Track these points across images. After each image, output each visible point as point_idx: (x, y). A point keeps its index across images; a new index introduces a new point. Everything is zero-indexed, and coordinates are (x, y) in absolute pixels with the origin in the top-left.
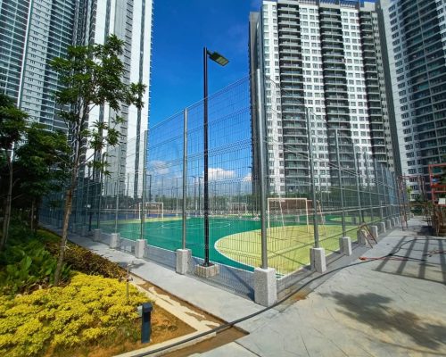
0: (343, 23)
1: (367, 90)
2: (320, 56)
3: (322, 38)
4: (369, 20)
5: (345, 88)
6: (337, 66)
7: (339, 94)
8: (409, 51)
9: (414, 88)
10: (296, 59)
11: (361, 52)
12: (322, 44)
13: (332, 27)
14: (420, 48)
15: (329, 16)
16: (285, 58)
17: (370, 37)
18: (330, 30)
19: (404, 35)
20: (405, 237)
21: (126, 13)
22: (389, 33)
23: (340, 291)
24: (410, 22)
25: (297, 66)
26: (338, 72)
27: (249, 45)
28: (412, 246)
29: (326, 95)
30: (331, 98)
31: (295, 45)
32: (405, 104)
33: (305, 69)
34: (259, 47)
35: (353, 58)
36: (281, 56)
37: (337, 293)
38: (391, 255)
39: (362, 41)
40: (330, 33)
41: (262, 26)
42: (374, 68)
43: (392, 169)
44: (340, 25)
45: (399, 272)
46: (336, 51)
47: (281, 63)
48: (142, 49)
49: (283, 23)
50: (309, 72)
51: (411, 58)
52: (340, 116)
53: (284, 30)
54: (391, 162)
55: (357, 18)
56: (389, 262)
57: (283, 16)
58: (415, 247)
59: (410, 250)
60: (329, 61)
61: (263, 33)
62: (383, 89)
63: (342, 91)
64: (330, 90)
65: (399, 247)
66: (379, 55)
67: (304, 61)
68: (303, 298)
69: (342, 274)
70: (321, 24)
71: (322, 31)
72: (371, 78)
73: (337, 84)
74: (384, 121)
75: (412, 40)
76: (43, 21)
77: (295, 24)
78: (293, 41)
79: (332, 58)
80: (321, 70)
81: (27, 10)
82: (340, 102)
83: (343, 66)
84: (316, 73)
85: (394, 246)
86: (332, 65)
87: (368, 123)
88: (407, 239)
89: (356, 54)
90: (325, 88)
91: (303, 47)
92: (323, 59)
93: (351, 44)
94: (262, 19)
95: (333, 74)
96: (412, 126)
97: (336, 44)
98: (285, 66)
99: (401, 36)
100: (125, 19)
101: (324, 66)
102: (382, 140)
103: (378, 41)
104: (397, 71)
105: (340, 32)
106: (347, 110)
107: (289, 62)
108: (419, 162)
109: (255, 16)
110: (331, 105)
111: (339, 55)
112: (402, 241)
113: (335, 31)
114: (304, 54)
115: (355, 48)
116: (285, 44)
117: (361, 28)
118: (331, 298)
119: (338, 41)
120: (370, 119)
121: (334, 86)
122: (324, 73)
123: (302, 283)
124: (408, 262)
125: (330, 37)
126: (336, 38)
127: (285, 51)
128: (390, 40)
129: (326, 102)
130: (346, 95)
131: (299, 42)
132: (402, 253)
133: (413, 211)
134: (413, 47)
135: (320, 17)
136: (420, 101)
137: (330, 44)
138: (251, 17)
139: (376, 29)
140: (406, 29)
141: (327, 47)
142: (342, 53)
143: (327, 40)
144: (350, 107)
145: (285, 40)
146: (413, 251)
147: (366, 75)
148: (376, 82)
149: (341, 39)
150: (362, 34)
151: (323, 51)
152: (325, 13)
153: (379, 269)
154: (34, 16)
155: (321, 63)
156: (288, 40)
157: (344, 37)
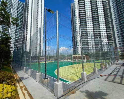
0: (98, 5)
1: (106, 23)
2: (91, 14)
3: (92, 9)
4: (106, 3)
5: (99, 23)
6: (96, 17)
7: (97, 25)
8: (118, 11)
9: (120, 22)
10: (84, 16)
11: (103, 12)
12: (92, 11)
13: (94, 6)
14: (121, 10)
15: (93, 3)
16: (81, 16)
17: (106, 8)
18: (94, 7)
19: (116, 7)
20: (117, 67)
21: (37, 6)
22: (112, 6)
23: (88, 90)
24: (118, 3)
25: (84, 18)
26: (97, 19)
27: (71, 13)
28: (119, 70)
29: (93, 25)
30: (95, 26)
31: (84, 11)
32: (117, 27)
33: (87, 18)
34: (74, 13)
35: (101, 14)
36: (80, 15)
37: (87, 90)
38: (111, 74)
39: (104, 9)
40: (94, 8)
41: (74, 7)
42: (107, 17)
43: (114, 46)
44: (97, 5)
45: (113, 81)
46: (96, 13)
47: (80, 17)
48: (41, 15)
49: (80, 6)
50: (88, 19)
51: (118, 13)
52: (98, 31)
53: (80, 8)
54: (114, 44)
55: (102, 3)
56: (110, 77)
57: (80, 4)
58: (120, 71)
59: (118, 72)
60: (94, 16)
61: (74, 9)
62: (110, 23)
63: (98, 24)
64: (95, 24)
65: (114, 71)
66: (109, 13)
67: (87, 16)
68: (74, 93)
69: (92, 82)
70: (91, 5)
71: (91, 7)
72: (107, 20)
73: (96, 22)
74: (111, 32)
75: (119, 8)
76: (15, 10)
77: (84, 6)
78: (83, 10)
79: (95, 15)
80: (92, 18)
81: (11, 7)
82: (98, 27)
83: (98, 17)
84: (90, 19)
85: (113, 70)
86: (95, 17)
87: (106, 33)
88: (118, 68)
89: (102, 13)
90: (93, 23)
91: (86, 12)
92: (92, 15)
93: (100, 10)
94: (74, 5)
95: (95, 19)
96: (120, 33)
97: (96, 11)
98: (81, 18)
99: (115, 7)
100: (37, 8)
101: (92, 17)
102: (111, 38)
103: (108, 9)
104: (114, 17)
105: (97, 7)
106: (100, 29)
107: (82, 17)
108: (122, 43)
109: (72, 4)
110: (95, 28)
111: (97, 14)
112: (116, 68)
113: (95, 7)
114: (86, 14)
115: (101, 11)
116: (81, 11)
117: (103, 5)
118: (84, 93)
119: (96, 10)
120: (107, 32)
121: (96, 23)
122: (93, 19)
123: (76, 86)
124: (117, 77)
125: (94, 9)
126: (96, 9)
127: (81, 14)
128: (112, 9)
129: (93, 27)
130: (99, 25)
131: (85, 11)
132: (115, 73)
133: (121, 58)
134: (119, 10)
135: (91, 3)
136: (122, 26)
137: (94, 11)
138: (71, 5)
139: (108, 5)
140: (117, 5)
141: (93, 12)
142: (98, 13)
143: (93, 10)
144: (101, 28)
145: (81, 10)
146: (119, 72)
147: (105, 19)
148: (108, 21)
149: (97, 9)
150: (103, 7)
151: (92, 13)
152: (92, 2)
153: (105, 80)
154: (13, 9)
155: (91, 16)
156: (82, 10)
157: (98, 8)
